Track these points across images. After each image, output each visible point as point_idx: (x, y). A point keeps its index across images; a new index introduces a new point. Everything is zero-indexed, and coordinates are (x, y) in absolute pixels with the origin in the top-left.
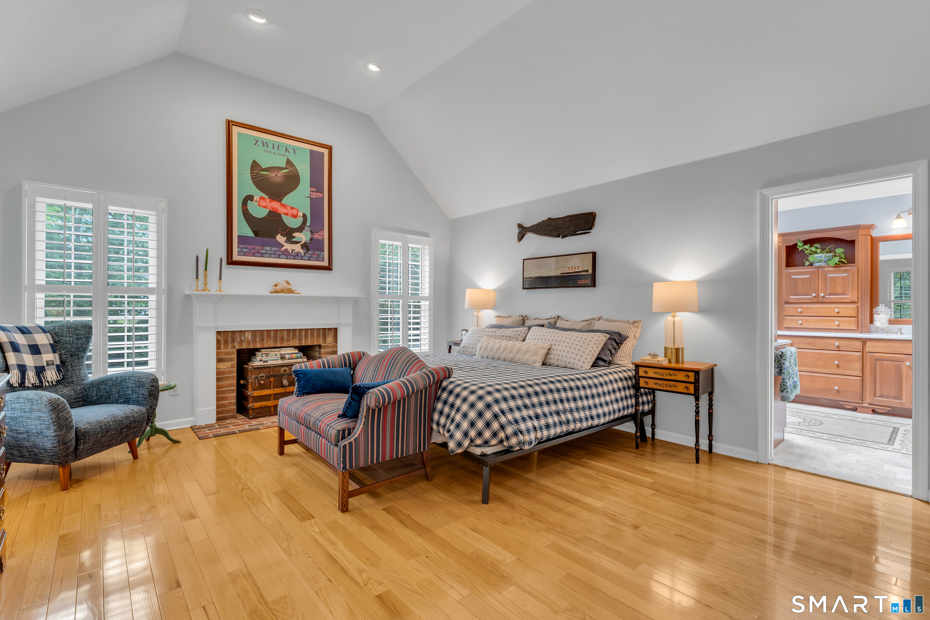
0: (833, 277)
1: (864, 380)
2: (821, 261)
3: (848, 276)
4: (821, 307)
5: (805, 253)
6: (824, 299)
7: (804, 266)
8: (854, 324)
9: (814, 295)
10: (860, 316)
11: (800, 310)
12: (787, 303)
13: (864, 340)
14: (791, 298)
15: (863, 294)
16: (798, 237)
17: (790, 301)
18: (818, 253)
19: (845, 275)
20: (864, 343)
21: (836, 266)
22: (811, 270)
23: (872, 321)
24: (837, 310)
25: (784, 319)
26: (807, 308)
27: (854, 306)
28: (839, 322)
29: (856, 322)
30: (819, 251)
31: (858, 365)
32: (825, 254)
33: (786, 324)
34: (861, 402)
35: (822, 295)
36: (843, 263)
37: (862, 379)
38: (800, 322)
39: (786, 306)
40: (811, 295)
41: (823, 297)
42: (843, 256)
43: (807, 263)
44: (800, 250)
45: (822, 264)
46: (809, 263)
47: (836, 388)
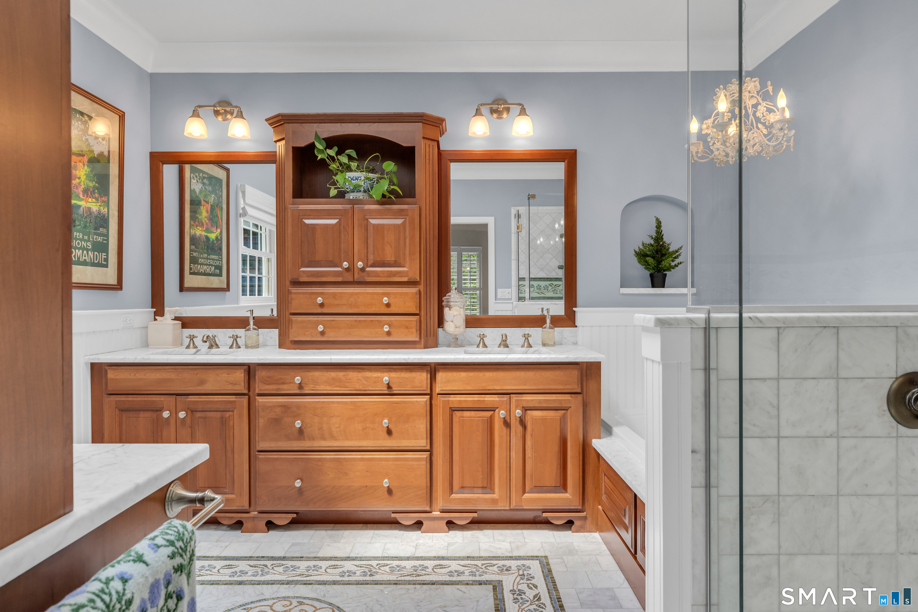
0: (378, 225)
1: (434, 459)
2: (356, 189)
3: (404, 223)
4: (358, 293)
5: (330, 168)
6: (365, 274)
7: (328, 196)
8: (414, 330)
9: (346, 264)
10: (423, 313)
11: (320, 300)
12: (296, 283)
13: (433, 366)
14: (304, 271)
15: (428, 265)
16: (315, 127)
17: (302, 280)
18: (351, 171)
19: (399, 221)
20: (433, 373)
21: (385, 200)
22: (339, 207)
23: (441, 323)
24: (385, 300)
25: (290, 321)
26: (334, 295)
27: (413, 290)
28: (390, 326)
29: (418, 324)
30: (354, 165)
31: (422, 426)
32: (364, 173)
33: (295, 335)
34: (428, 509)
35: (360, 264)
36: (398, 196)
37: (431, 456)
38: (321, 328)
39: (294, 290)
40: (341, 266)
41: (363, 270)
42: (395, 180)
43: (333, 192)
44: (319, 158)
45: (360, 196)
46: (336, 190)
47: (386, 483)
